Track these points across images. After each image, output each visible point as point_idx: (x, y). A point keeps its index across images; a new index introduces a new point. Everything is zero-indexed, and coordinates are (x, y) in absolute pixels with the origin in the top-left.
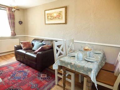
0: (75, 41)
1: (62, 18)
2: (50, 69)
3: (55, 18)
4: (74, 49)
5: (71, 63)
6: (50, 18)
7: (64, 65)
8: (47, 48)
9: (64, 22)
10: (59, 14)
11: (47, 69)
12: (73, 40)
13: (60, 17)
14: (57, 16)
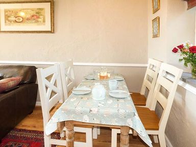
0: (74, 64)
1: (44, 21)
2: (20, 130)
3: (28, 19)
4: (74, 78)
5: (91, 111)
6: (13, 18)
7: (74, 118)
8: (12, 84)
9: (50, 30)
10: (37, 13)
11: (12, 133)
12: (72, 62)
13: (40, 20)
14: (33, 16)
